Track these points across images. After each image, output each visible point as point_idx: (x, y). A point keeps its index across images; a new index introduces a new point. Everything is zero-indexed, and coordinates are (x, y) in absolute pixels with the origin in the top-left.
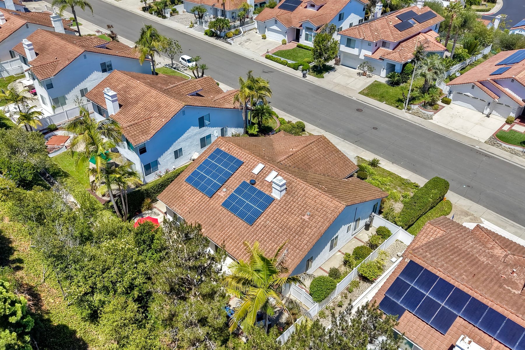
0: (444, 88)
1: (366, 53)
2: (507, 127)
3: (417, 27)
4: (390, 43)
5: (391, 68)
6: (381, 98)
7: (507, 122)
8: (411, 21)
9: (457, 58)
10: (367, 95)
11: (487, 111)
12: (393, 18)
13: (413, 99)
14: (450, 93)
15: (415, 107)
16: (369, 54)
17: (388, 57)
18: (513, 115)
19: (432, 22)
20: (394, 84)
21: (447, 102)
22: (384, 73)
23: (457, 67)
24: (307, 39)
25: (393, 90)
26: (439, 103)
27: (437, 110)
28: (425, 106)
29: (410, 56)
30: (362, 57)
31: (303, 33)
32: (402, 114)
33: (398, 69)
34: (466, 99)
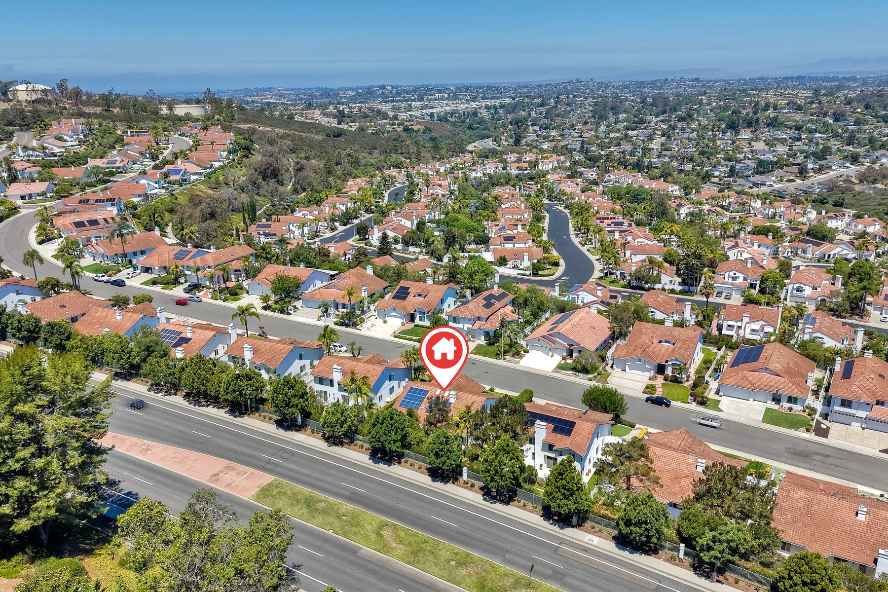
0: (523, 343)
1: (467, 326)
2: (563, 362)
3: (498, 305)
4: (482, 318)
5: (487, 334)
6: (485, 355)
7: (563, 359)
8: (493, 301)
9: (528, 322)
10: (475, 354)
11: (550, 354)
12: (480, 300)
13: (505, 352)
14: (527, 346)
15: (508, 357)
16: (470, 326)
17: (484, 327)
18: (565, 354)
19: (507, 300)
20: (491, 344)
21: (527, 352)
22: (483, 338)
23: (529, 328)
24: (420, 320)
25: (491, 348)
26: (522, 352)
27: (521, 357)
28: (513, 356)
29: (498, 325)
30: (465, 329)
31: (418, 316)
32: (500, 362)
33: (491, 334)
34: (537, 348)
